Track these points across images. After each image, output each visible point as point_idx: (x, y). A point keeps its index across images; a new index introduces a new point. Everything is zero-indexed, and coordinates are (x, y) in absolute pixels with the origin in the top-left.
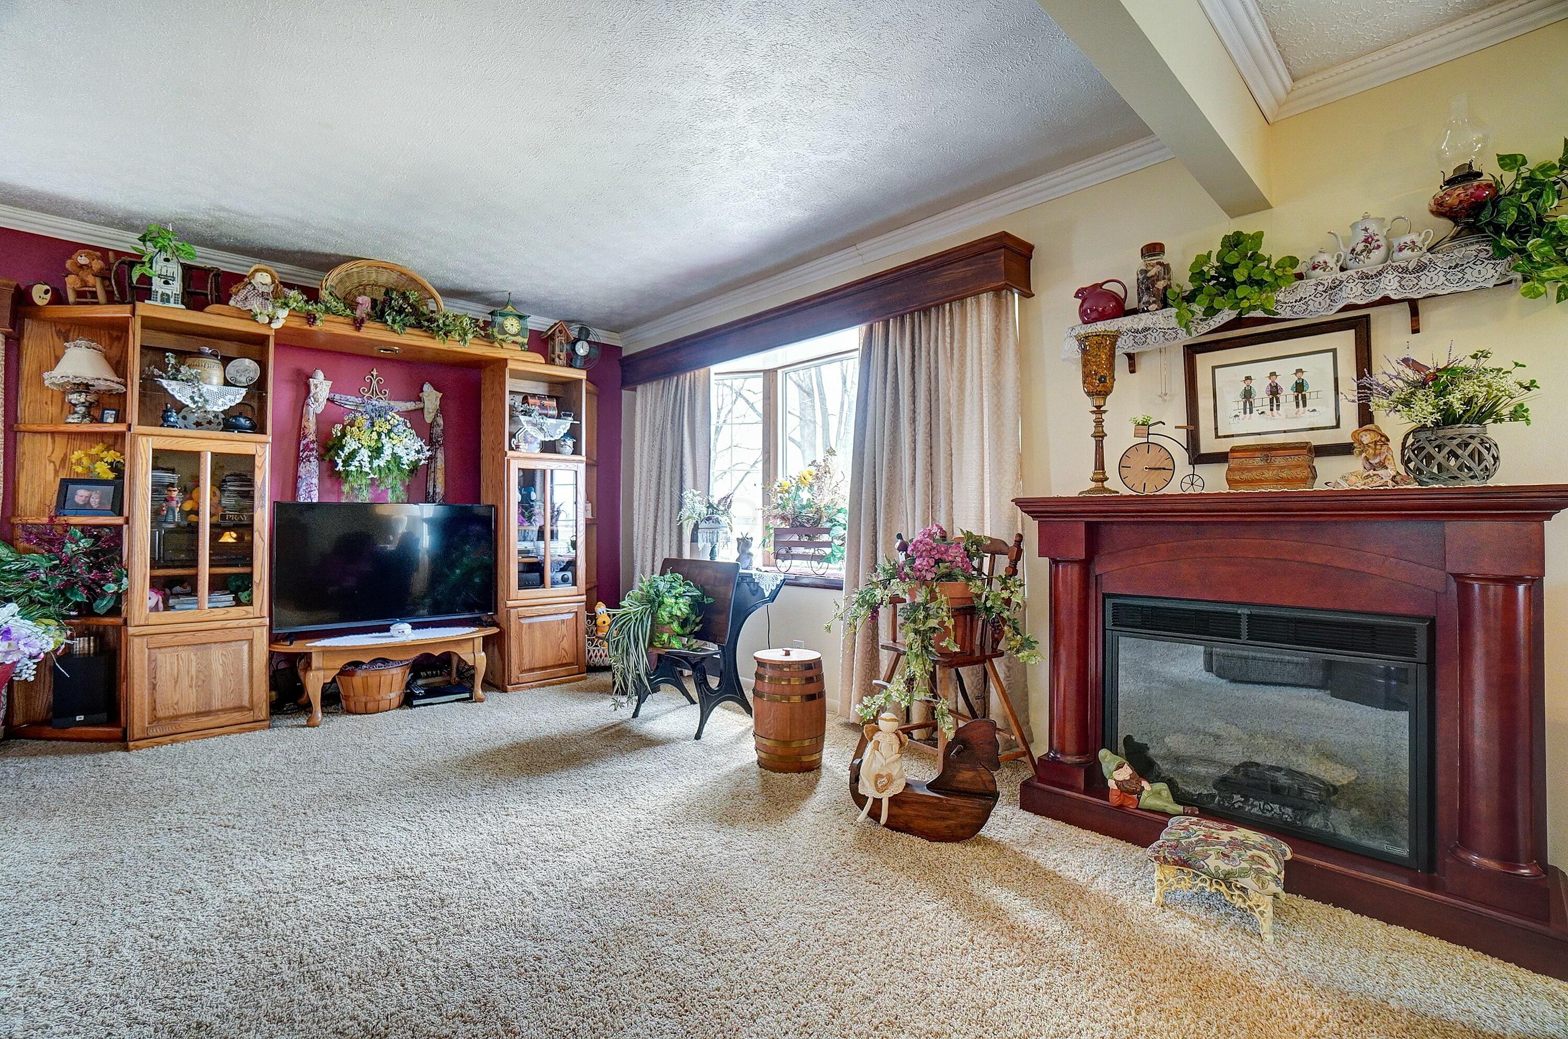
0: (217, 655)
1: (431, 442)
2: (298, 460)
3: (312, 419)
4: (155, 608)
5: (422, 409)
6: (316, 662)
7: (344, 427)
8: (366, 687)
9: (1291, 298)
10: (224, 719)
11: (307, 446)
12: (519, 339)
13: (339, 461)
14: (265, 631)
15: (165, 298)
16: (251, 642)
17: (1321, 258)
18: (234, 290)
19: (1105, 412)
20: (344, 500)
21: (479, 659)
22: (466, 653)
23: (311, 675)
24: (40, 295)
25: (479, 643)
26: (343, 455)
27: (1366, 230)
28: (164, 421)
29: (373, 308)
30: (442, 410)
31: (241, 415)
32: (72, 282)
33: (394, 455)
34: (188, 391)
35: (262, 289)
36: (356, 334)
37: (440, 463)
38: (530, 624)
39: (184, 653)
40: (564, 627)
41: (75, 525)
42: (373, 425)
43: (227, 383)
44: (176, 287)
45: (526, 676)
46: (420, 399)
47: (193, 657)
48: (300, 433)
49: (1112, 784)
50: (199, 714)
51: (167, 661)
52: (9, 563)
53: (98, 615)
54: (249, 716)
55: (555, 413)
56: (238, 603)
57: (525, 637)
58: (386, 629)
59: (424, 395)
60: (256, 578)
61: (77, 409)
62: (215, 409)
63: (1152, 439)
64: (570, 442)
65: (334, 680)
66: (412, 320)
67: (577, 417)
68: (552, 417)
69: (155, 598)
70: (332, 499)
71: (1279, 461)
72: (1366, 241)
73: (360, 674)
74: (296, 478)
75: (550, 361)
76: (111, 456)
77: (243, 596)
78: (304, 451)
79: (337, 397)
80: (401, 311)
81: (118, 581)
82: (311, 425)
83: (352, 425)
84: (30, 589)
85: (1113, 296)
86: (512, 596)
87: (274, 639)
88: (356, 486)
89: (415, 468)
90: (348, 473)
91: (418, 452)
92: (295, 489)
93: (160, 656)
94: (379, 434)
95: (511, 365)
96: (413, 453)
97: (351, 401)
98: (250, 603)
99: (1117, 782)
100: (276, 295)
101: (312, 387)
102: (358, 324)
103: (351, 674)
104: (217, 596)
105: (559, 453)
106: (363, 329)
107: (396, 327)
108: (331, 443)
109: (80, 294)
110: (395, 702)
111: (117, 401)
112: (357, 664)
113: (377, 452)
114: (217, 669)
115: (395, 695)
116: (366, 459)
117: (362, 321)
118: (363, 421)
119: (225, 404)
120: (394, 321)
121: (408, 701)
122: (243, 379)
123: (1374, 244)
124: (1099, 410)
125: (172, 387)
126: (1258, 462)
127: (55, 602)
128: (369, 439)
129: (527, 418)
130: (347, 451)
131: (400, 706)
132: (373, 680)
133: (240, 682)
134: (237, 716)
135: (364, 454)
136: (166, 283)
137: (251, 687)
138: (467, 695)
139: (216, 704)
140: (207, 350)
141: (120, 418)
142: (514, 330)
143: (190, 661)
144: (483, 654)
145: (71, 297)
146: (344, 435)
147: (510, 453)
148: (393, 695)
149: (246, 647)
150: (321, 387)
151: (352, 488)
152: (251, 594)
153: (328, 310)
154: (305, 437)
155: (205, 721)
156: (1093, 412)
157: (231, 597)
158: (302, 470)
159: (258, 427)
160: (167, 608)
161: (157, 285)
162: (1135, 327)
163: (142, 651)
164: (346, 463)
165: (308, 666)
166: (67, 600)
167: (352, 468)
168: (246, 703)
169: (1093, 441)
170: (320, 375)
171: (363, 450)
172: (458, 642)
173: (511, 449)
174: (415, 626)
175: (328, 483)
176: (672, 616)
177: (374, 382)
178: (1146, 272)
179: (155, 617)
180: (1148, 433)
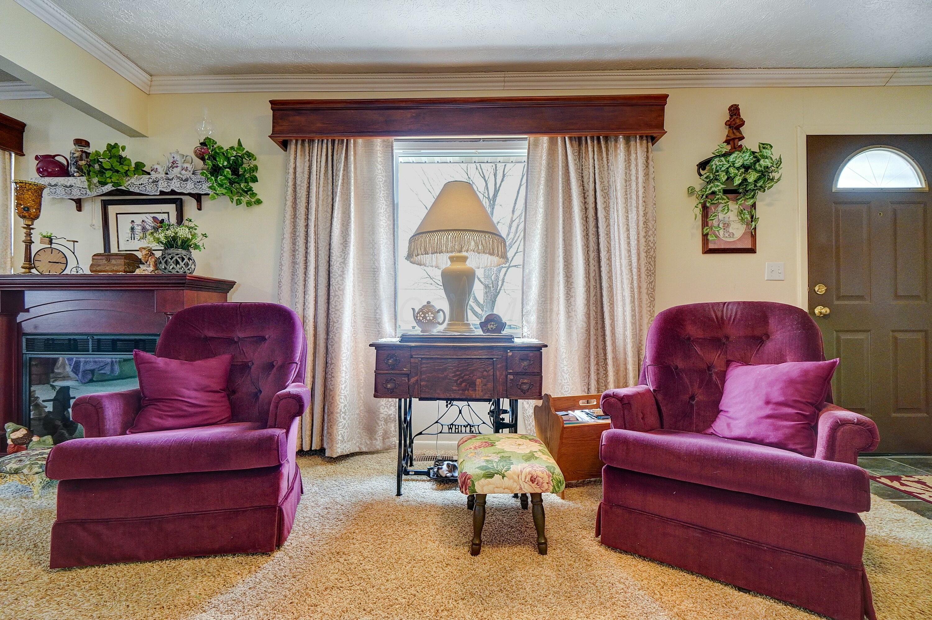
9: (138, 183)
17: (155, 167)
19: (33, 229)
27: (174, 157)
49: (9, 442)
71: (113, 262)
72: (173, 163)
85: (59, 164)
99: (13, 440)
123: (175, 165)
124: (29, 228)
126: (104, 262)
156: (24, 228)
162: (66, 183)
169: (24, 245)
178: (73, 154)
180: (51, 242)
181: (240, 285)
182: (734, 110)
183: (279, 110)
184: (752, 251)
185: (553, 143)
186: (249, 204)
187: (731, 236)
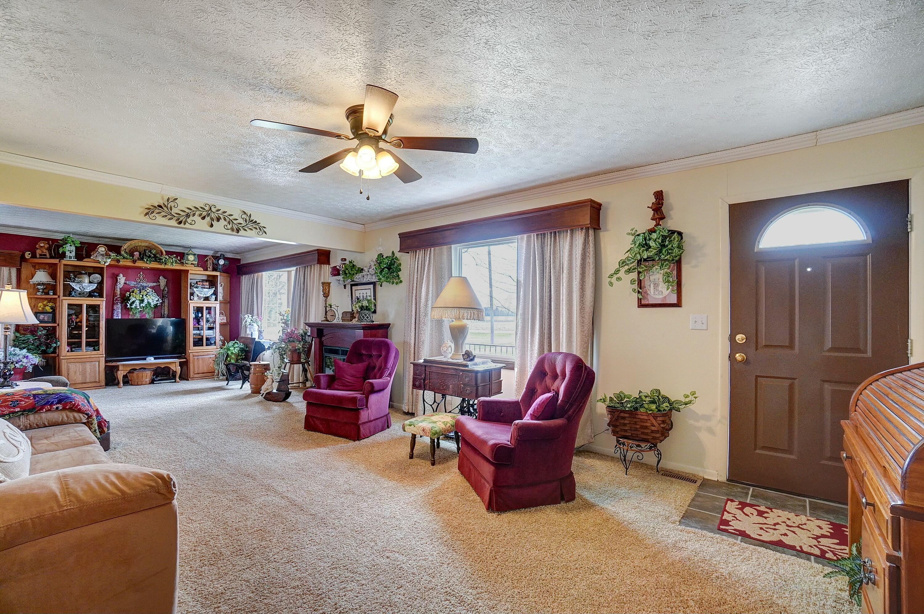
0: (88, 366)
1: (163, 297)
2: (113, 304)
3: (118, 290)
4: (68, 351)
5: (160, 285)
6: (120, 368)
7: (130, 294)
8: (138, 377)
9: (358, 277)
10: (90, 385)
11: (116, 299)
12: (194, 262)
13: (129, 305)
14: (104, 358)
15: (70, 257)
16: (99, 362)
18: (92, 253)
20: (130, 317)
21: (178, 369)
22: (173, 367)
23: (119, 372)
24: (28, 255)
25: (178, 364)
26: (130, 302)
28: (70, 295)
29: (140, 256)
30: (167, 285)
31: (95, 292)
32: (38, 252)
33: (148, 302)
34: (78, 286)
35: (103, 253)
36: (134, 265)
37: (166, 304)
38: (198, 358)
39: (78, 365)
40: (211, 359)
41: (41, 326)
42: (140, 292)
43: (90, 282)
44: (73, 254)
45: (196, 376)
46: (159, 282)
47: (80, 366)
48: (114, 295)
50: (82, 383)
51: (72, 367)
52: (21, 338)
53: (49, 354)
54: (98, 384)
55: (208, 287)
56: (95, 350)
57: (196, 363)
58: (145, 359)
59: (160, 281)
60: (101, 342)
61: (40, 290)
62: (87, 291)
63: (332, 309)
64: (214, 297)
65: (127, 374)
66: (154, 259)
67: (216, 288)
68: (207, 288)
69: (68, 348)
70: (126, 317)
71: (348, 316)
73: (136, 372)
74: (113, 310)
75: (206, 270)
76: (51, 304)
77: (96, 348)
78: (116, 301)
79: (127, 282)
80: (150, 257)
81: (56, 343)
82: (118, 292)
83: (133, 292)
84: (29, 346)
85: (338, 270)
86: (191, 349)
87: (106, 361)
88: (135, 312)
89: (156, 306)
90: (132, 308)
91: (157, 301)
92: (113, 314)
93: (70, 365)
94: (143, 295)
95: (190, 272)
96: (155, 301)
97: (132, 284)
98: (99, 350)
100: (107, 255)
101: (118, 280)
102: (134, 262)
103: (133, 373)
104: (88, 348)
105: (210, 301)
106: (136, 263)
107: (148, 262)
108: (125, 298)
109: (40, 255)
110: (148, 382)
111: (54, 288)
112: (135, 370)
113: (142, 301)
114: (88, 369)
115: (148, 380)
116: (138, 304)
117: (136, 261)
118: (137, 291)
119: (90, 289)
120: (147, 260)
121: (152, 382)
122: (96, 281)
124: (326, 301)
125: (73, 285)
126: (345, 315)
127: (36, 349)
128: (139, 297)
129: (197, 289)
130: (131, 301)
131: (150, 384)
132: (140, 375)
133: (96, 374)
134: (95, 384)
135: (137, 302)
136: (70, 253)
137: (99, 376)
138: (174, 381)
139: (88, 380)
140: (83, 272)
141: (55, 294)
142: (192, 259)
143: (79, 367)
144: (179, 367)
145: (38, 256)
146: (130, 296)
147: (190, 301)
148: (147, 380)
149: (97, 363)
150: (122, 280)
151: (133, 313)
152: (99, 348)
153: (124, 258)
154: (116, 296)
155: (84, 385)
156: (324, 301)
157: (92, 348)
158: (115, 307)
159: (101, 296)
160: (72, 351)
161: (68, 254)
162: (339, 279)
163: (65, 364)
164: (131, 305)
165: (118, 370)
166: (40, 349)
167: (133, 307)
168: (97, 380)
169: (325, 308)
170: (121, 275)
171: (137, 301)
172: (170, 363)
173: (191, 300)
174: (155, 359)
175: (124, 311)
176: (232, 353)
177: (141, 276)
178: (341, 265)
179: (69, 354)
180: (331, 307)
181: (394, 325)
182: (659, 195)
183: (403, 237)
184: (678, 304)
185: (529, 238)
186: (397, 283)
187: (660, 293)
